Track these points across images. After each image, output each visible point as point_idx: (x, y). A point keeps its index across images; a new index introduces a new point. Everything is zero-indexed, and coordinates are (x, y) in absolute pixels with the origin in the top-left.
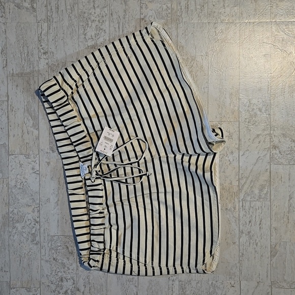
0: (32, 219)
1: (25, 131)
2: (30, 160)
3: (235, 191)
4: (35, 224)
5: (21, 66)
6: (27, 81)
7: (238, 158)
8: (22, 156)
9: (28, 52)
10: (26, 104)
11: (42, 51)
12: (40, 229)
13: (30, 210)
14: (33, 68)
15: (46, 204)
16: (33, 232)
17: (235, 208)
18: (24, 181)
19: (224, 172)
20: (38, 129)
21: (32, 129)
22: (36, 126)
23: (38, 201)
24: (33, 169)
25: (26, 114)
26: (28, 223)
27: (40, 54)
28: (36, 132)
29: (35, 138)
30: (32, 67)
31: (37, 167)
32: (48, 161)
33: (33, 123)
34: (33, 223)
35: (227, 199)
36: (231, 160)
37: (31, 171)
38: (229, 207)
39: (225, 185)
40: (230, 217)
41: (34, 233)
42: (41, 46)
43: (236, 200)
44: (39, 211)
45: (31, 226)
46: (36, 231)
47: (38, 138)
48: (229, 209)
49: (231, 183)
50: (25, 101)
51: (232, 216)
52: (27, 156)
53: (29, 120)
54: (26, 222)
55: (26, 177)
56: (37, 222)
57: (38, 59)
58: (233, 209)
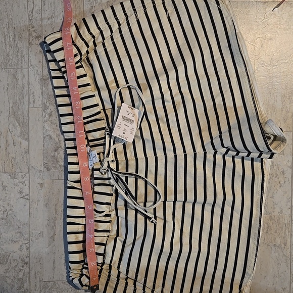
0: (18, 260)
1: (11, 142)
2: (16, 181)
3: (286, 222)
4: (23, 267)
5: (5, 55)
6: (13, 75)
7: (290, 179)
8: (5, 175)
9: (15, 35)
10: (11, 105)
11: (34, 34)
12: (29, 273)
13: (16, 247)
14: (22, 57)
15: (37, 239)
16: (21, 276)
17: (285, 244)
18: (8, 208)
19: (272, 197)
20: (28, 139)
21: (20, 139)
22: (26, 135)
23: (27, 236)
24: (21, 192)
25: (12, 119)
26: (13, 264)
27: (31, 38)
28: (25, 144)
29: (23, 151)
30: (20, 55)
31: (26, 191)
32: (41, 182)
33: (22, 131)
34: (20, 264)
35: (276, 232)
36: (282, 182)
37: (18, 196)
38: (279, 243)
39: (273, 214)
40: (279, 255)
41: (21, 278)
42: (33, 27)
43: (287, 233)
44: (28, 249)
45: (17, 269)
46: (24, 275)
47: (27, 151)
48: (277, 245)
49: (281, 212)
50: (11, 102)
51: (281, 254)
52: (13, 176)
53: (15, 128)
54: (11, 263)
55: (12, 203)
56: (26, 264)
57: (28, 45)
58: (283, 245)
